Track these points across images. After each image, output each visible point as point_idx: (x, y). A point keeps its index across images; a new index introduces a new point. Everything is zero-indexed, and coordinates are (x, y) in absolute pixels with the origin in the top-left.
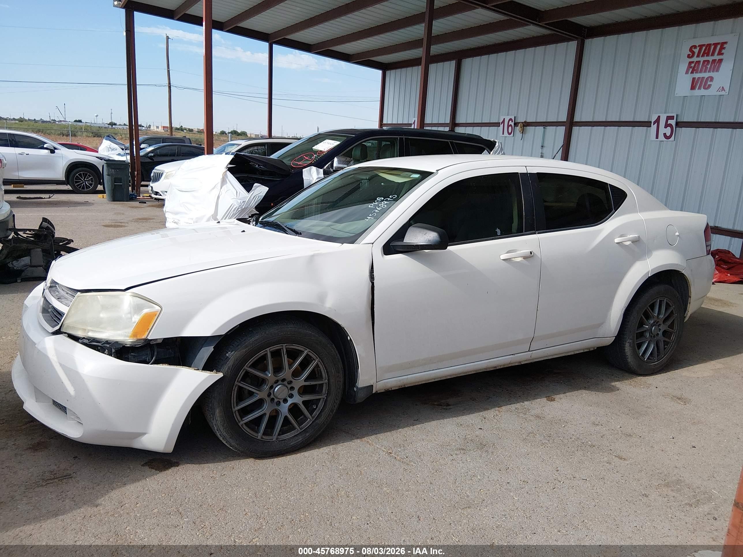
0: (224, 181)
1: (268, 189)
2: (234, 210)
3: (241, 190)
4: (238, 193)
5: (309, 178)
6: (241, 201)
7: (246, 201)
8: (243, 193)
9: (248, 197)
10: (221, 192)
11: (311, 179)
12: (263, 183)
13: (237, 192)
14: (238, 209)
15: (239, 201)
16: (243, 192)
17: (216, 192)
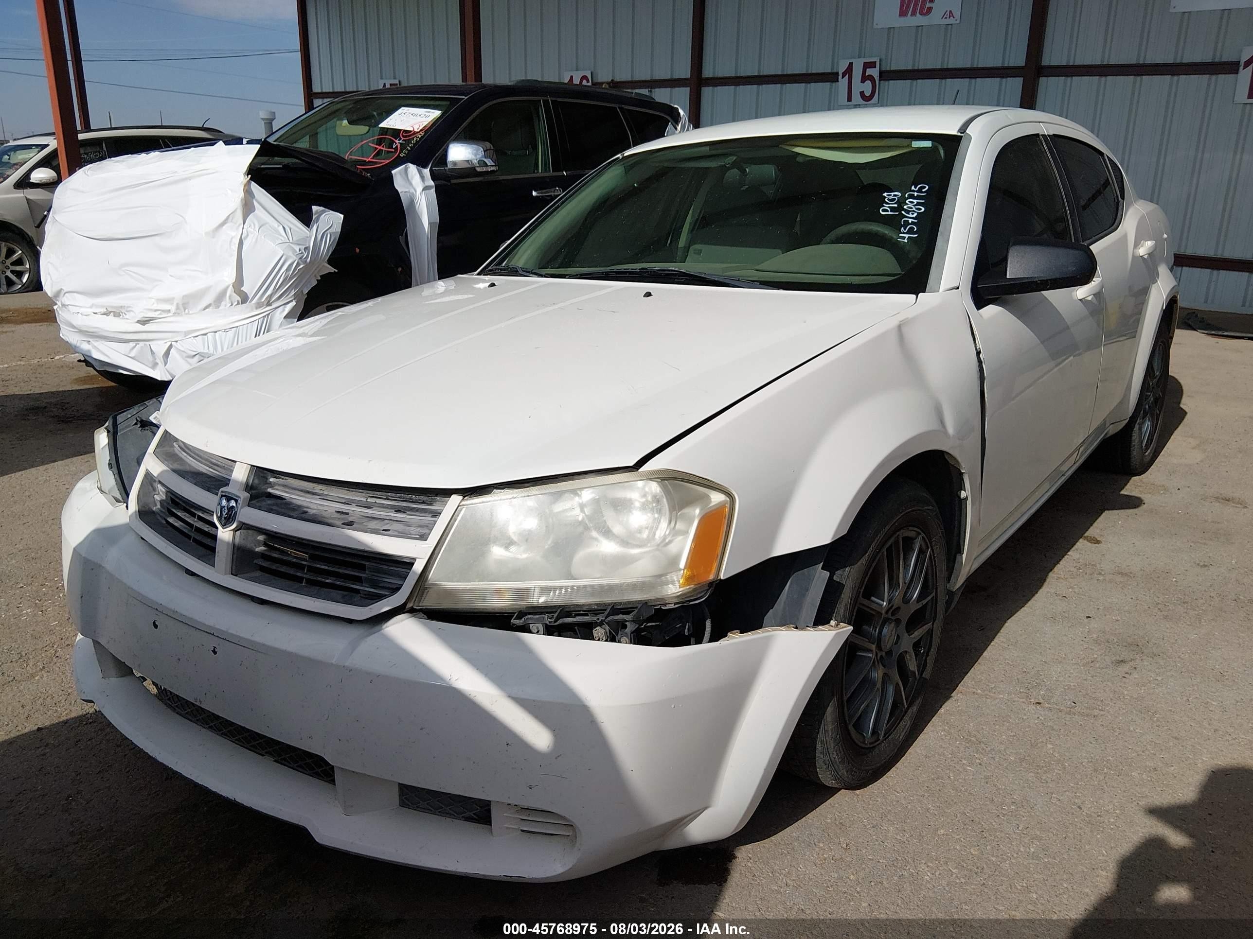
0: (248, 207)
1: (342, 216)
2: (288, 270)
3: (293, 224)
4: (287, 229)
5: (407, 190)
6: (300, 247)
7: (309, 247)
8: (297, 230)
9: (311, 237)
10: (245, 230)
11: (412, 191)
12: (330, 204)
13: (284, 228)
14: (298, 264)
15: (297, 248)
16: (297, 227)
17: (232, 233)
